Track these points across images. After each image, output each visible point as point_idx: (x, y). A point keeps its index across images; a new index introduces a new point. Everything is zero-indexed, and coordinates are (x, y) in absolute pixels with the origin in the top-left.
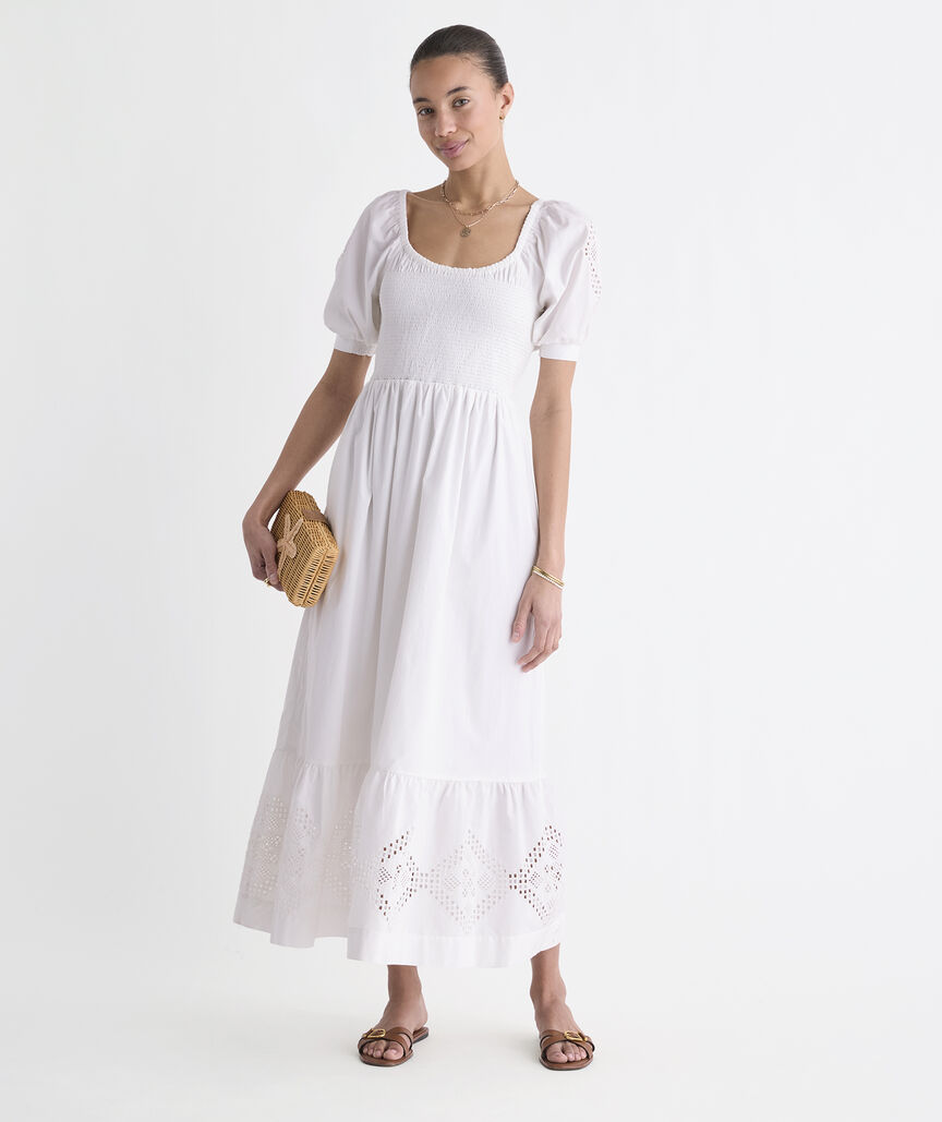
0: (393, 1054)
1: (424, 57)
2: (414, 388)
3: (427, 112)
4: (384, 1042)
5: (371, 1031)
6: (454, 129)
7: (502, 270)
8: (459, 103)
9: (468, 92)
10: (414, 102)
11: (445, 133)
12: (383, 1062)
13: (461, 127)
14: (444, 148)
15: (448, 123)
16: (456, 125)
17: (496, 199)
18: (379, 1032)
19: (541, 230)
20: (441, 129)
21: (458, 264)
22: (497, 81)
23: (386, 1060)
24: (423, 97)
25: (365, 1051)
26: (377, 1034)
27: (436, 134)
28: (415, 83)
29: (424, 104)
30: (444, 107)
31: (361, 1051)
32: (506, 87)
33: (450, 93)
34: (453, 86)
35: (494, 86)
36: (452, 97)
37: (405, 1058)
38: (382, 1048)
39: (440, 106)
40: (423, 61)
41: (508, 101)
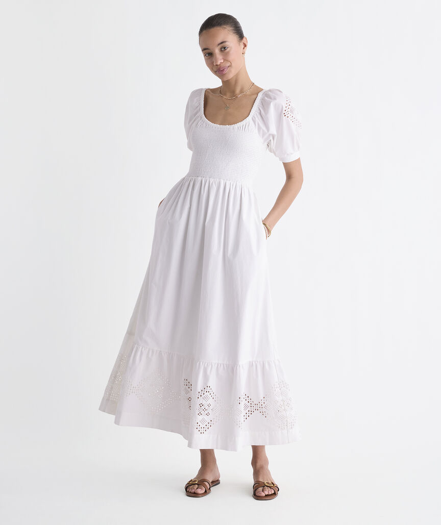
0: (201, 491)
1: (205, 29)
2: (200, 182)
3: (209, 54)
4: (197, 486)
5: (191, 480)
6: (222, 61)
7: (242, 125)
8: (223, 49)
9: (227, 43)
10: (202, 51)
11: (219, 63)
12: (195, 495)
13: (225, 60)
14: (218, 71)
15: (219, 59)
16: (223, 59)
17: (242, 91)
18: (195, 481)
19: (263, 104)
20: (216, 62)
21: (222, 123)
22: (240, 37)
23: (197, 494)
24: (206, 47)
25: (188, 490)
26: (194, 481)
27: (215, 64)
28: (201, 42)
29: (207, 51)
30: (217, 51)
31: (186, 490)
32: (244, 39)
33: (219, 45)
34: (220, 41)
35: (238, 39)
36: (220, 46)
37: (206, 493)
38: (195, 488)
39: (215, 51)
40: (204, 31)
41: (245, 46)
